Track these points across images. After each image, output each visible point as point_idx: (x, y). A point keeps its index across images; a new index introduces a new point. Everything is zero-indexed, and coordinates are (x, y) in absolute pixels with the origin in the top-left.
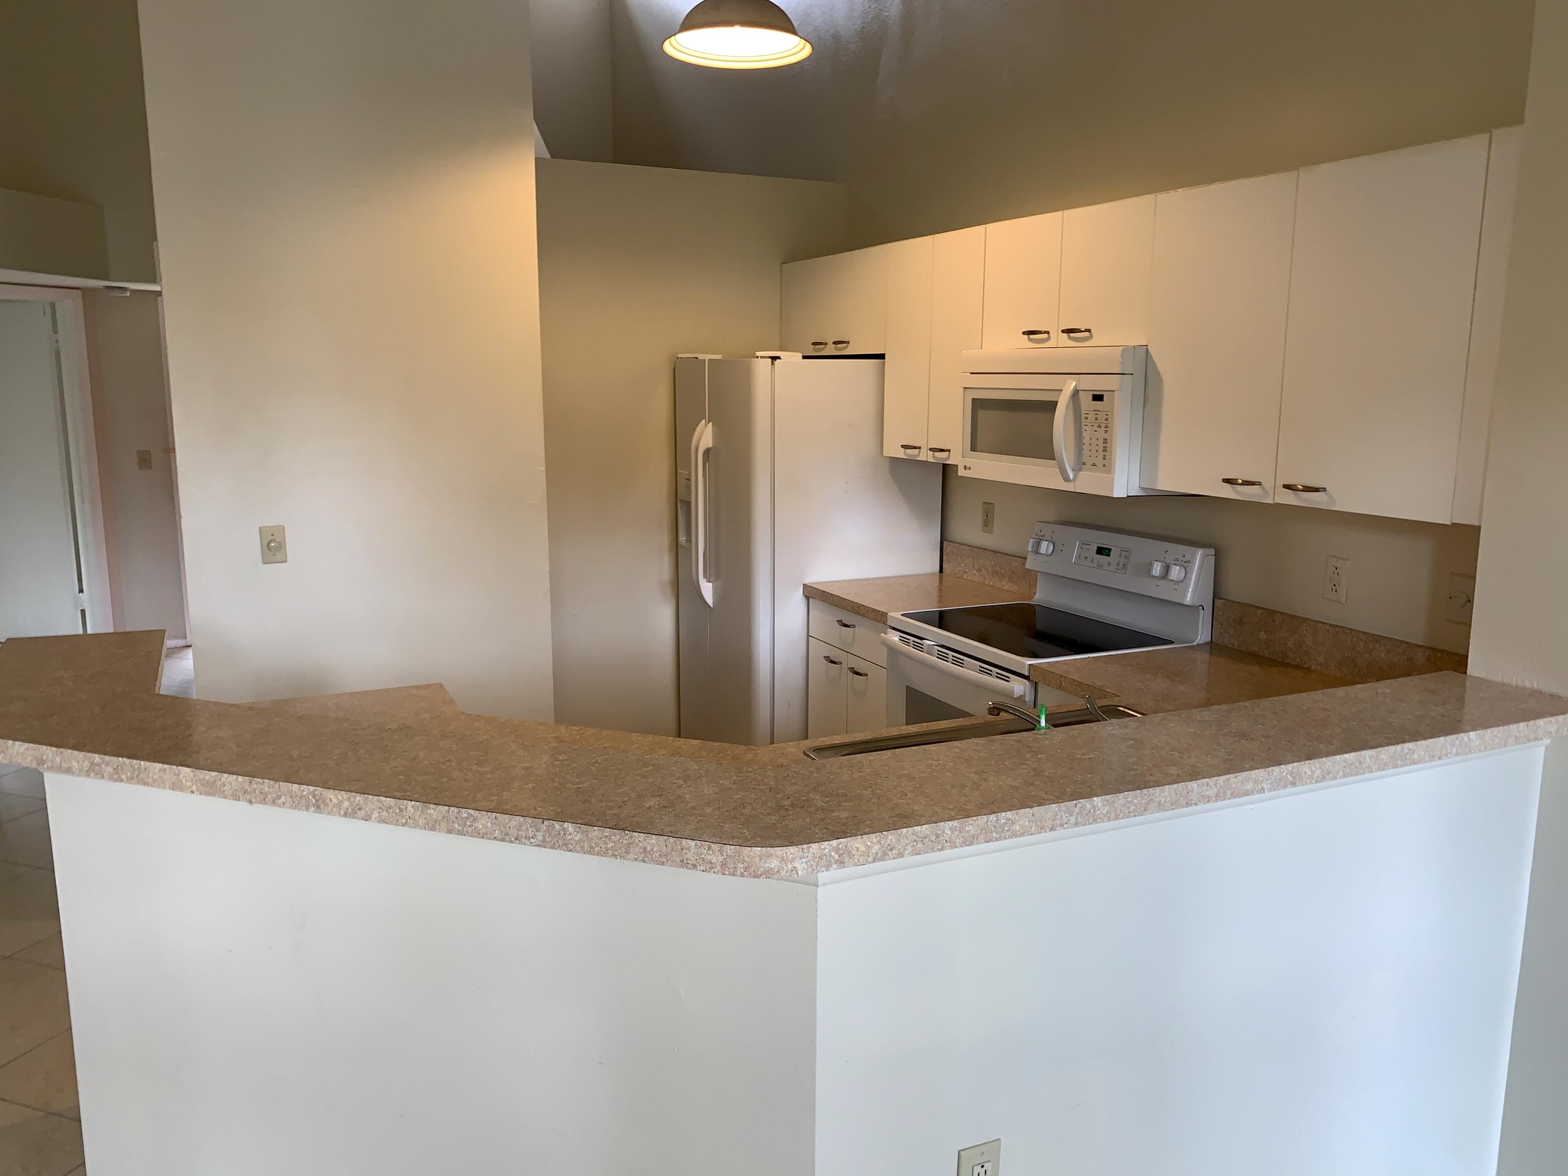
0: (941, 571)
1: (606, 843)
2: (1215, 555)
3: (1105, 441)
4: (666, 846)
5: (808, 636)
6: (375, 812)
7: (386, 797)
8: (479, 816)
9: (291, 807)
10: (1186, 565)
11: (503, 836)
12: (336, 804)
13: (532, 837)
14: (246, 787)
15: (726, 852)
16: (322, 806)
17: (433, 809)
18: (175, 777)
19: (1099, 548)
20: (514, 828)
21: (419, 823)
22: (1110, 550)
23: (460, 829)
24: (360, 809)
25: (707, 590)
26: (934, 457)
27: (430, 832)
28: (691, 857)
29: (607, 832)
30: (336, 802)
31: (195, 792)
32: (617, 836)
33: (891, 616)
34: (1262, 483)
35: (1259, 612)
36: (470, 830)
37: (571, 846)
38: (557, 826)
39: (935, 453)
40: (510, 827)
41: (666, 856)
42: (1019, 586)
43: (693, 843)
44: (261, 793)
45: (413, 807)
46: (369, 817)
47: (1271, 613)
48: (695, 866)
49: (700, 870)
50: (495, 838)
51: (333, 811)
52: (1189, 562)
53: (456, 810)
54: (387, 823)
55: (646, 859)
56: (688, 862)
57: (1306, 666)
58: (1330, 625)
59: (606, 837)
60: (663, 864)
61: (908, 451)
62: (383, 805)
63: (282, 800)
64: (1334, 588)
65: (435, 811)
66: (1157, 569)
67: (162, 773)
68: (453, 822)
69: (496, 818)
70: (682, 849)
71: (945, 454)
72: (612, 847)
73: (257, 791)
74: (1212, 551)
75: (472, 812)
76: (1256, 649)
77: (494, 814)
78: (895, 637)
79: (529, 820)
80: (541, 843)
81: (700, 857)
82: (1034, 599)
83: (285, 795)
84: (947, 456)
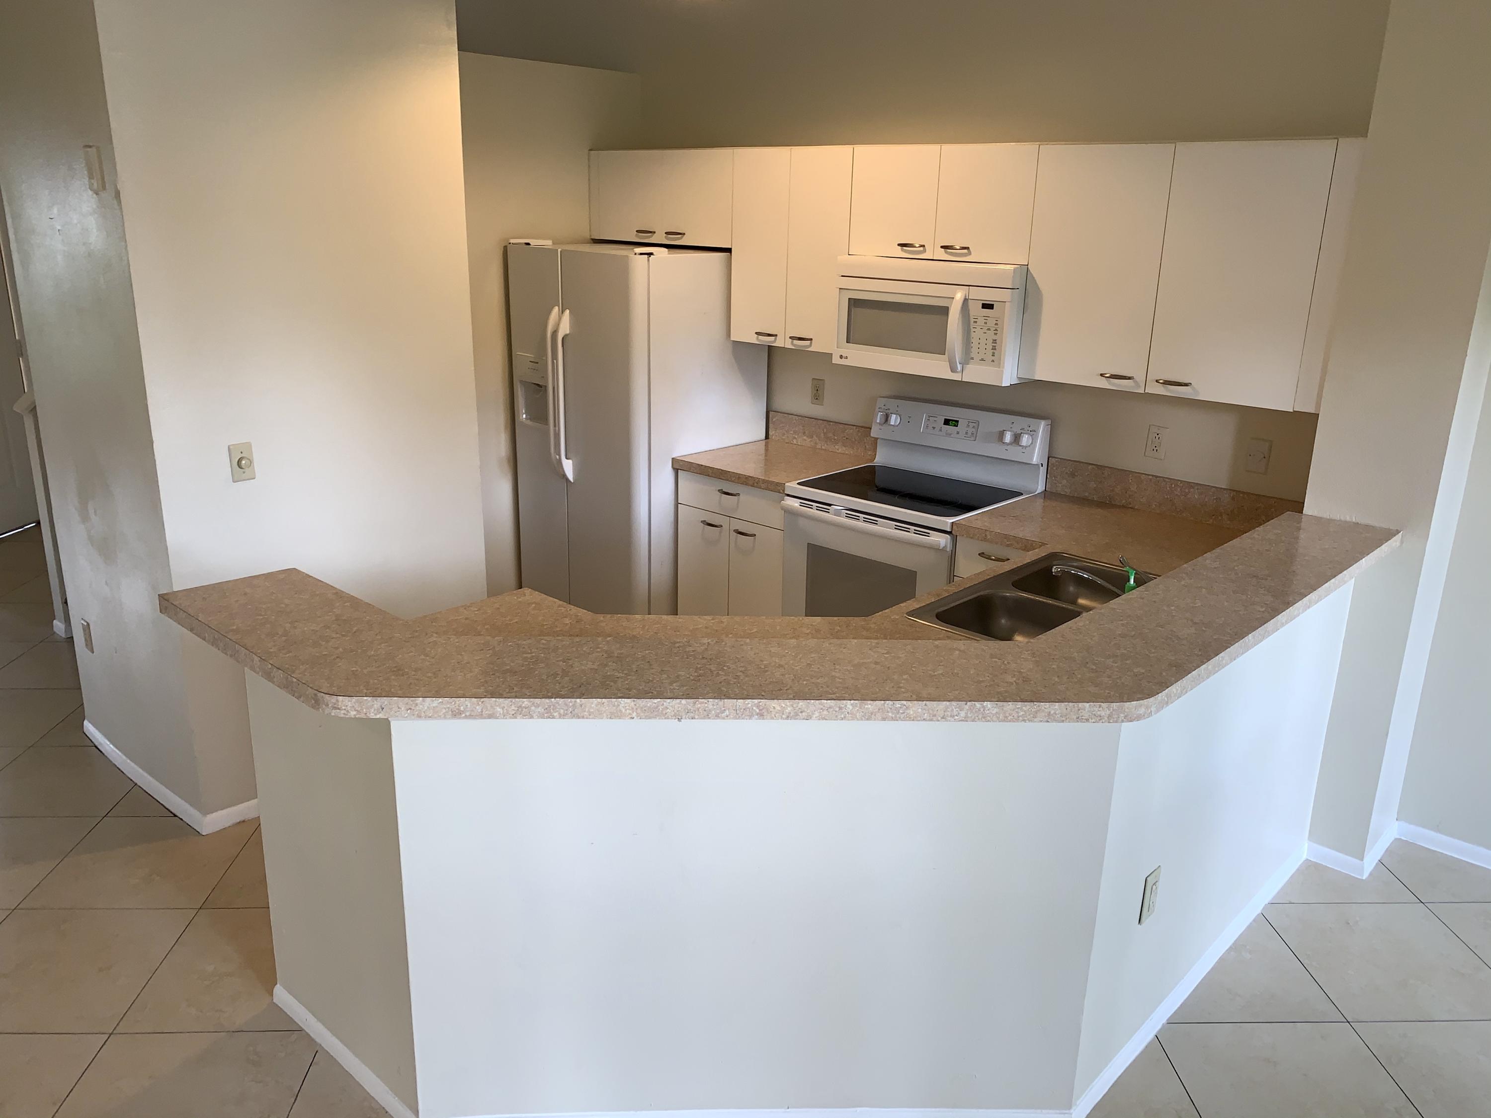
0: (767, 437)
1: (1018, 712)
2: (1051, 425)
3: (995, 341)
4: (1066, 709)
5: (677, 504)
6: (816, 713)
7: (827, 700)
8: (910, 704)
9: (735, 718)
10: (1033, 433)
11: (932, 717)
12: (779, 710)
13: (956, 715)
14: (689, 707)
15: (1113, 708)
16: (765, 714)
17: (870, 704)
18: (614, 708)
19: (946, 420)
20: (941, 710)
21: (856, 716)
22: (957, 421)
23: (893, 716)
24: (801, 712)
25: (568, 467)
26: (792, 343)
27: (866, 721)
28: (1086, 715)
29: (1019, 704)
30: (779, 709)
31: (635, 718)
32: (1027, 706)
33: (788, 486)
34: (1135, 377)
35: (1090, 467)
36: (902, 716)
37: (989, 718)
38: (978, 705)
39: (794, 341)
40: (937, 710)
41: (1066, 716)
42: (853, 448)
43: (1087, 705)
44: (705, 711)
45: (852, 705)
46: (810, 717)
47: (1100, 467)
48: (1087, 720)
49: (1091, 722)
50: (924, 719)
51: (775, 716)
52: (1034, 431)
53: (891, 703)
54: (826, 720)
55: (1049, 720)
56: (1083, 718)
57: (1130, 506)
58: (1153, 476)
59: (1019, 708)
60: (1063, 721)
61: (760, 337)
62: (824, 706)
63: (726, 713)
64: (1155, 449)
65: (870, 706)
66: (1008, 437)
67: (599, 706)
68: (888, 712)
69: (926, 705)
70: (1079, 710)
71: (772, 338)
72: (1023, 715)
73: (700, 710)
74: (1049, 422)
75: (905, 702)
76: (1087, 494)
77: (925, 702)
78: (795, 504)
79: (954, 703)
80: (963, 719)
81: (1092, 714)
82: (875, 461)
83: (729, 709)
84: (773, 340)
